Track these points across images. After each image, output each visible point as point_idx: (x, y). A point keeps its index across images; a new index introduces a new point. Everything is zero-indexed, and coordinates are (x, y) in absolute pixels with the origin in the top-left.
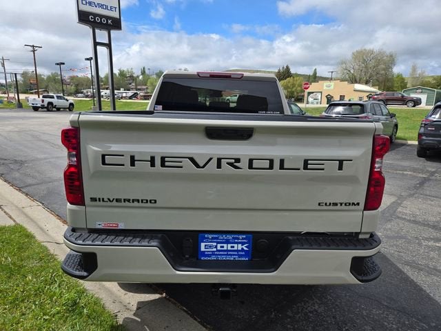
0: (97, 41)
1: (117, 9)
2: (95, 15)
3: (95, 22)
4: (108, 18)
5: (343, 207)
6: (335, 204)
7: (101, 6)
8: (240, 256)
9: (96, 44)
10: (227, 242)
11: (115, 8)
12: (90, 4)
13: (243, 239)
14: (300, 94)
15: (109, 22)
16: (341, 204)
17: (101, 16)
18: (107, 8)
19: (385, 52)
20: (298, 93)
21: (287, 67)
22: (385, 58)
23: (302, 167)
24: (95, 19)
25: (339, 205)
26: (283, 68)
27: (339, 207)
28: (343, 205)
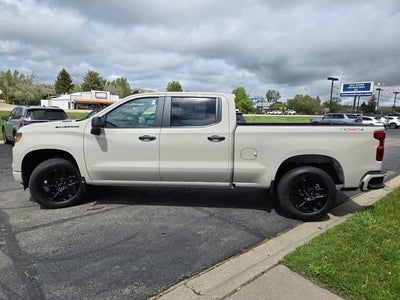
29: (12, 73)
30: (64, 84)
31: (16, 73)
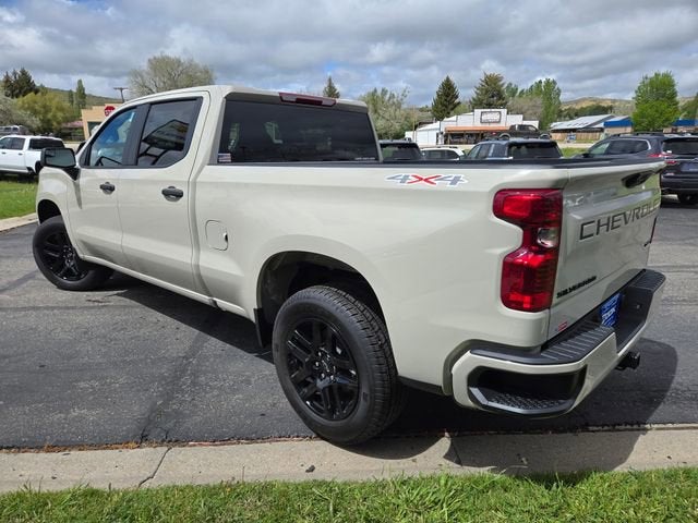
14: (64, 125)
19: (196, 66)
20: (59, 123)
21: (24, 73)
22: (199, 74)
26: (15, 73)
29: (379, 92)
30: (447, 102)
31: (384, 92)
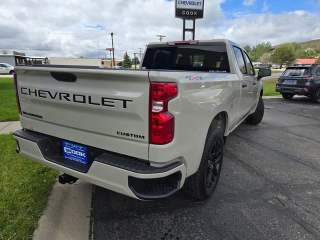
0: (186, 28)
1: (202, 4)
2: (186, 10)
3: (186, 15)
4: (194, 11)
5: (133, 138)
6: (128, 135)
7: (191, 3)
8: (83, 160)
9: (185, 30)
10: (75, 149)
11: (200, 3)
12: (184, 3)
13: (81, 149)
15: (195, 13)
16: (132, 135)
17: (190, 10)
18: (194, 4)
23: (101, 103)
24: (186, 13)
25: (130, 135)
27: (130, 137)
28: (133, 136)
